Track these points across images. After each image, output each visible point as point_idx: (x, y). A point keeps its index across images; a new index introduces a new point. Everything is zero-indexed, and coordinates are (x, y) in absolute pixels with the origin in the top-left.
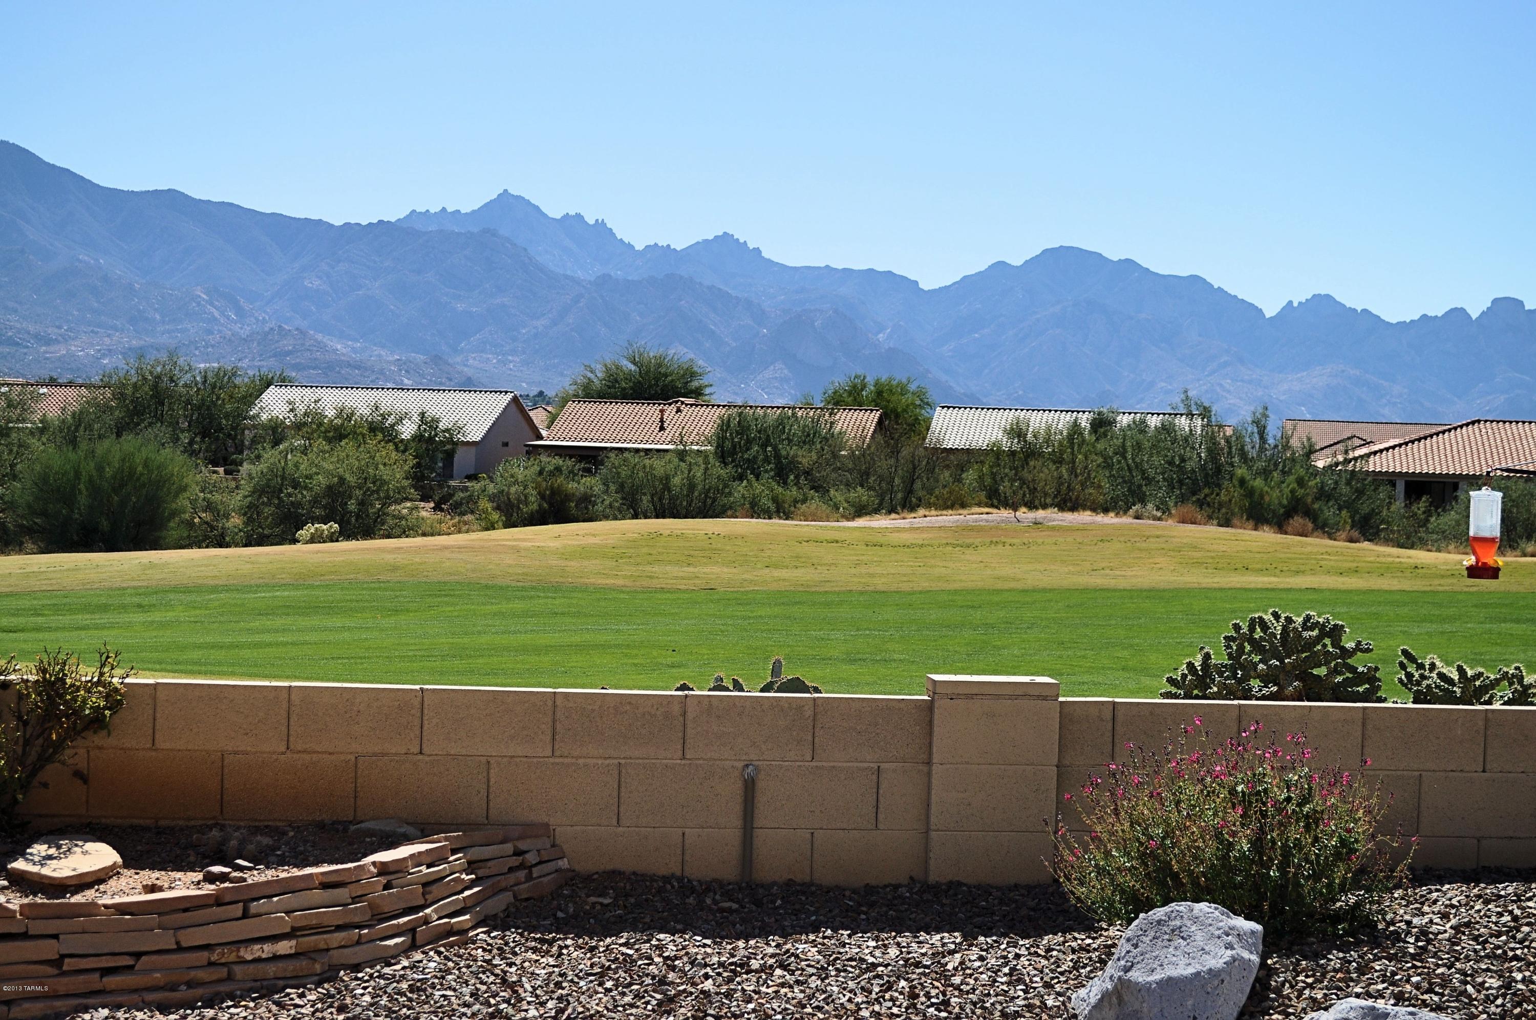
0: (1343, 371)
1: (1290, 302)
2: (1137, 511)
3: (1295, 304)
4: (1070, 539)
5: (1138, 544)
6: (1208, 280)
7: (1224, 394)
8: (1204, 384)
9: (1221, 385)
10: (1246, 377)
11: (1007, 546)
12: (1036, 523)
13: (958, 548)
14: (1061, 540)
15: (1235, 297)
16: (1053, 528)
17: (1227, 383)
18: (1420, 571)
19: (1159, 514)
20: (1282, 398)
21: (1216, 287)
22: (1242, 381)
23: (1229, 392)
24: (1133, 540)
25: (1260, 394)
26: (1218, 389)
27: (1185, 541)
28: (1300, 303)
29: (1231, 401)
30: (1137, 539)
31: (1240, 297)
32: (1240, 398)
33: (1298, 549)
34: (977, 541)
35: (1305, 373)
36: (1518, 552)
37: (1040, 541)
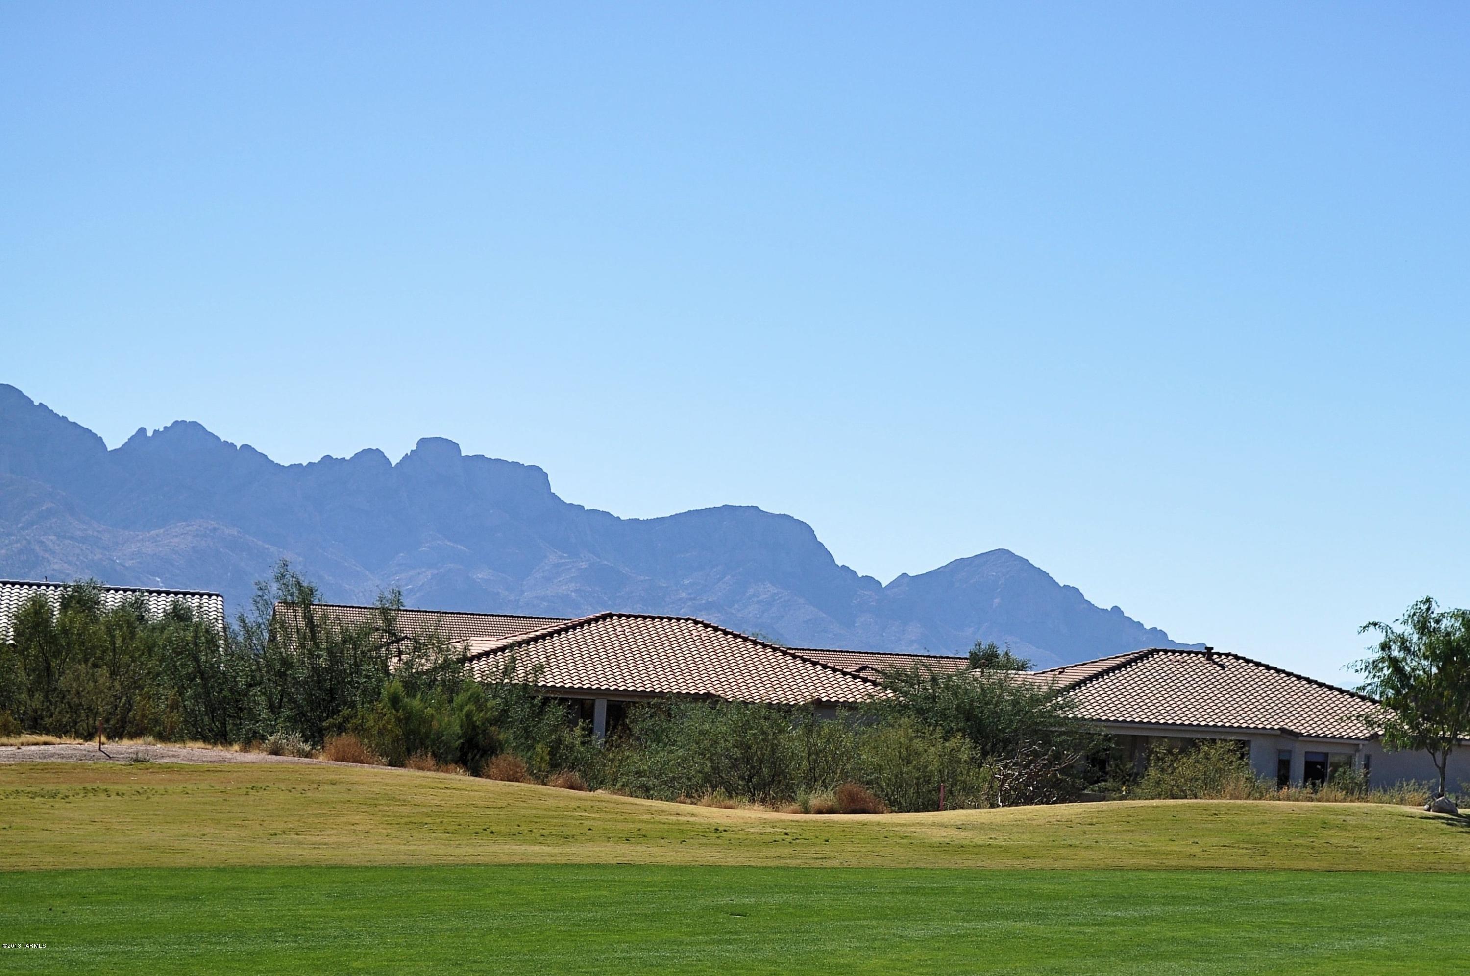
0: (215, 529)
1: (142, 430)
2: (275, 743)
3: (150, 433)
4: (203, 786)
5: (309, 794)
6: (26, 393)
7: (47, 555)
8: (17, 541)
9: (42, 543)
10: (79, 533)
11: (114, 797)
12: (137, 760)
13: (37, 799)
14: (190, 787)
15: (65, 418)
16: (169, 769)
17: (50, 539)
18: (724, 834)
19: (307, 748)
20: (129, 563)
21: (36, 403)
22: (72, 538)
23: (53, 553)
24: (300, 787)
25: (98, 556)
26: (37, 548)
27: (376, 789)
28: (156, 432)
29: (56, 567)
30: (306, 787)
31: (71, 419)
32: (69, 563)
33: (535, 802)
34: (63, 788)
35: (162, 531)
36: (795, 806)
37: (160, 788)
